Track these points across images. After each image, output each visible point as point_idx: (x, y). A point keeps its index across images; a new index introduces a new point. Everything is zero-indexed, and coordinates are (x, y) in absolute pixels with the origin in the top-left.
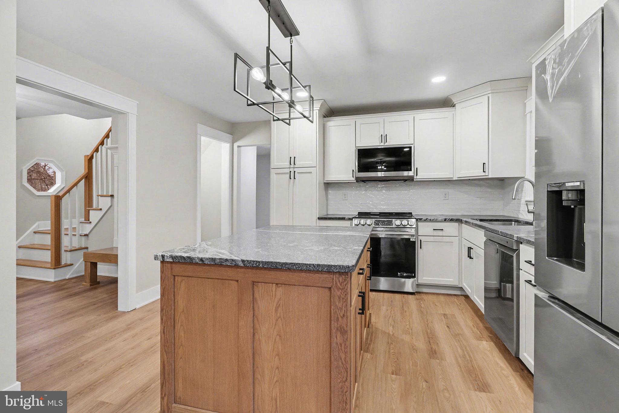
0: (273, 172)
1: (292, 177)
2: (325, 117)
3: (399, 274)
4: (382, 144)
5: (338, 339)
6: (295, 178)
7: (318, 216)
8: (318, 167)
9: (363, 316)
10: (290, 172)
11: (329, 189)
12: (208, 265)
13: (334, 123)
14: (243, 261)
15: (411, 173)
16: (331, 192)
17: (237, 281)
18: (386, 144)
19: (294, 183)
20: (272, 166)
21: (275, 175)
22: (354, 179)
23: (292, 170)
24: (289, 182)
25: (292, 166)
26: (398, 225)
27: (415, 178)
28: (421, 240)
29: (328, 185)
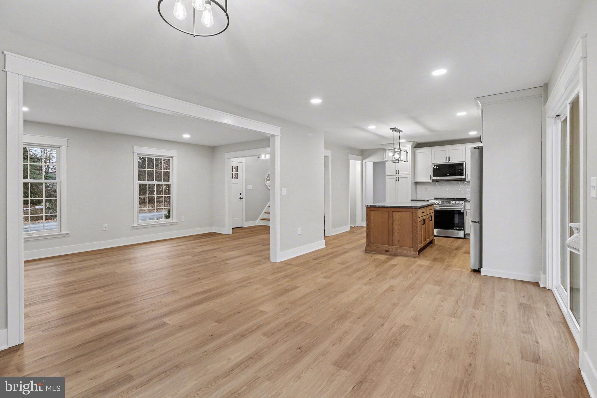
0: (387, 177)
1: (397, 180)
2: (415, 148)
3: (454, 228)
4: (447, 162)
5: (415, 224)
6: (399, 181)
7: (411, 199)
8: (411, 175)
9: (425, 225)
10: (396, 177)
11: (417, 185)
12: (380, 207)
13: (420, 151)
14: (390, 206)
15: (463, 177)
16: (418, 187)
17: (388, 211)
18: (449, 162)
19: (398, 183)
20: (387, 174)
21: (388, 179)
22: (431, 180)
23: (397, 176)
24: (396, 182)
25: (397, 174)
26: (454, 204)
27: (466, 179)
28: (467, 212)
29: (417, 183)
